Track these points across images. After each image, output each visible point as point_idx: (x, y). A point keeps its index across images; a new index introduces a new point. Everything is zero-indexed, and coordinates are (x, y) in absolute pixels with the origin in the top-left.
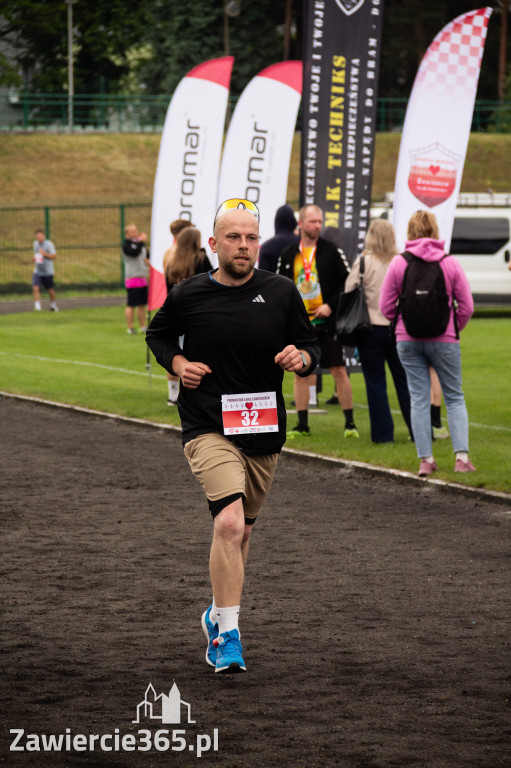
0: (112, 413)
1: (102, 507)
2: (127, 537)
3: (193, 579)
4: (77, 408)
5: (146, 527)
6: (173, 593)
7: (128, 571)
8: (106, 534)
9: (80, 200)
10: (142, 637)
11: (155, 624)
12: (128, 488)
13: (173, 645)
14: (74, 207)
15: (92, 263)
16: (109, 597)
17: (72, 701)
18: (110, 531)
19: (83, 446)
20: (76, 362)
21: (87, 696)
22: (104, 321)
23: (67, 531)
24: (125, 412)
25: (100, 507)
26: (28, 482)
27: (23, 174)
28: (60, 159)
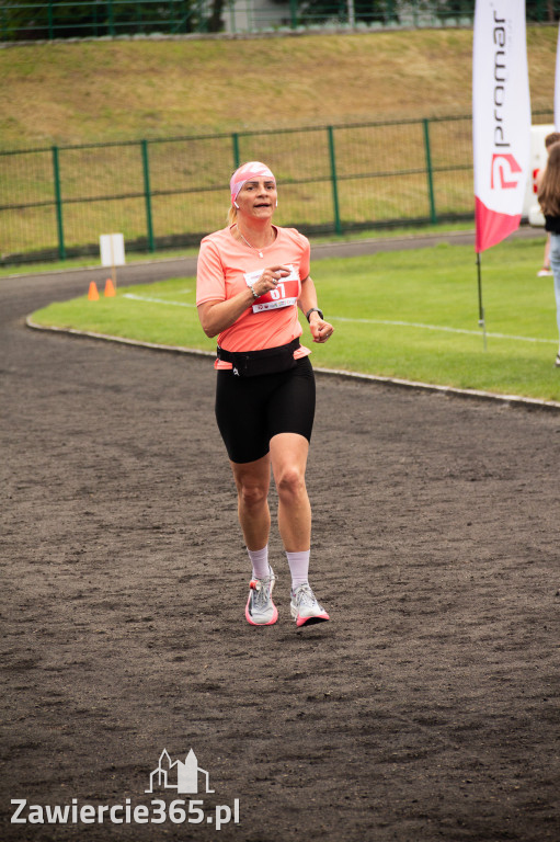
0: (441, 384)
1: (445, 506)
2: (481, 543)
4: (396, 381)
5: (503, 528)
6: (549, 611)
7: (488, 585)
9: (372, 115)
10: (516, 670)
11: (531, 651)
12: (473, 480)
13: (556, 678)
14: (363, 125)
15: (392, 194)
16: (469, 621)
17: (438, 757)
18: (457, 536)
19: (409, 429)
20: (386, 322)
21: (456, 749)
22: (413, 267)
23: (404, 540)
24: (459, 382)
25: (441, 506)
26: (346, 480)
27: (295, 86)
28: (341, 65)
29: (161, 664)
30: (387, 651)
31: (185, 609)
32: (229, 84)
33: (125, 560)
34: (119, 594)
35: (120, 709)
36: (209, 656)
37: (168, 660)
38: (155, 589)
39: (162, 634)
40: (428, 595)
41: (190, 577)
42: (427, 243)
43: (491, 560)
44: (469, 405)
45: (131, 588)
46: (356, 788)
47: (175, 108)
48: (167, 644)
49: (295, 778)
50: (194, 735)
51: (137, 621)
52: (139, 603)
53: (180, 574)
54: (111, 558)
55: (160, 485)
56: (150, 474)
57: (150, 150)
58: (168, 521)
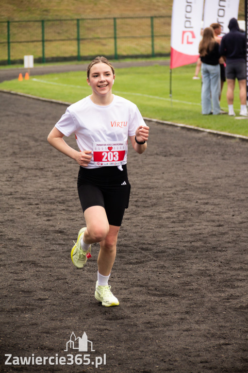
0: (153, 118)
1: (154, 166)
2: (167, 181)
3: (202, 201)
5: (176, 175)
6: (193, 208)
7: (170, 197)
8: (157, 179)
9: (131, 14)
10: (180, 231)
11: (186, 224)
12: (165, 156)
13: (195, 235)
14: (127, 18)
15: (137, 45)
16: (162, 211)
17: (148, 263)
18: (159, 178)
21: (155, 260)
22: (145, 73)
23: (137, 178)
24: (161, 118)
25: (152, 165)
29: (42, 222)
30: (129, 221)
31: (51, 201)
33: (29, 181)
34: (26, 194)
35: (25, 238)
36: (60, 220)
37: (44, 221)
38: (40, 193)
39: (42, 210)
40: (146, 200)
41: (54, 189)
42: (150, 64)
43: (171, 187)
44: (165, 127)
45: (31, 192)
46: (116, 274)
47: (55, 8)
48: (44, 214)
49: (92, 269)
50: (53, 250)
51: (33, 205)
52: (34, 198)
53: (50, 187)
54: (23, 180)
55: (44, 153)
56: (40, 148)
57: (45, 24)
58: (46, 166)
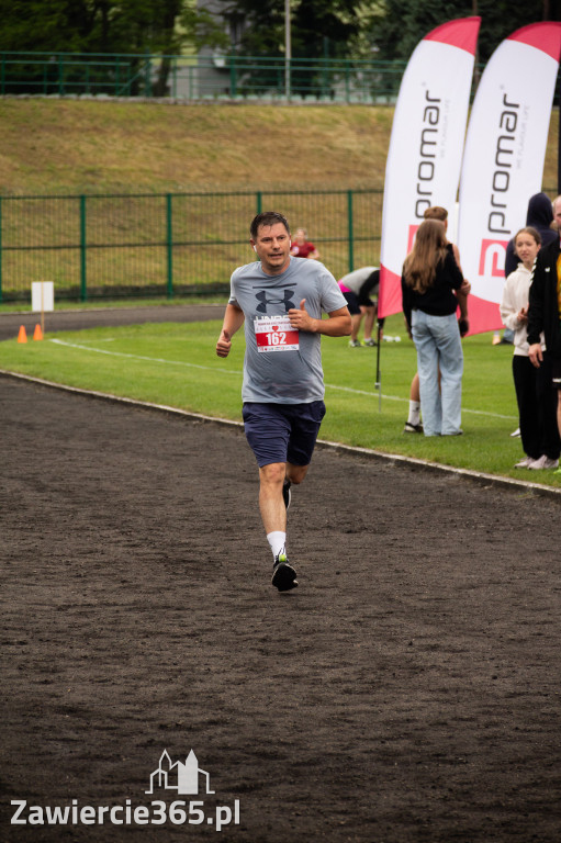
2: (347, 591)
3: (423, 642)
5: (369, 579)
6: (399, 659)
7: (346, 632)
8: (321, 587)
9: (299, 184)
10: (360, 712)
11: (376, 696)
12: (349, 532)
13: (396, 723)
14: (291, 193)
16: (322, 664)
17: (273, 790)
18: (325, 584)
21: (291, 783)
25: (315, 554)
26: (229, 525)
27: (230, 152)
28: (274, 134)
29: (29, 685)
30: (241, 687)
32: (167, 147)
33: (10, 586)
36: (74, 681)
37: (35, 682)
38: (34, 615)
39: (34, 657)
40: (289, 637)
41: (69, 606)
44: (357, 462)
45: (12, 613)
47: (115, 166)
48: (36, 667)
51: (13, 644)
52: (17, 627)
53: (61, 602)
